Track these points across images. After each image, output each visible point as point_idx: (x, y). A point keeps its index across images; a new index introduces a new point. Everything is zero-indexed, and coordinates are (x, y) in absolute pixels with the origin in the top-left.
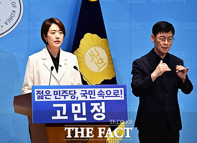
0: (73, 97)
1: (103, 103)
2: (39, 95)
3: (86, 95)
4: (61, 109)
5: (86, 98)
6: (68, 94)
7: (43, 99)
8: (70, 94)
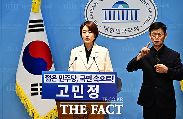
0: (74, 81)
1: (98, 86)
2: (47, 78)
3: (84, 79)
4: (64, 89)
5: (84, 81)
6: (70, 78)
7: (50, 81)
8: (71, 78)
